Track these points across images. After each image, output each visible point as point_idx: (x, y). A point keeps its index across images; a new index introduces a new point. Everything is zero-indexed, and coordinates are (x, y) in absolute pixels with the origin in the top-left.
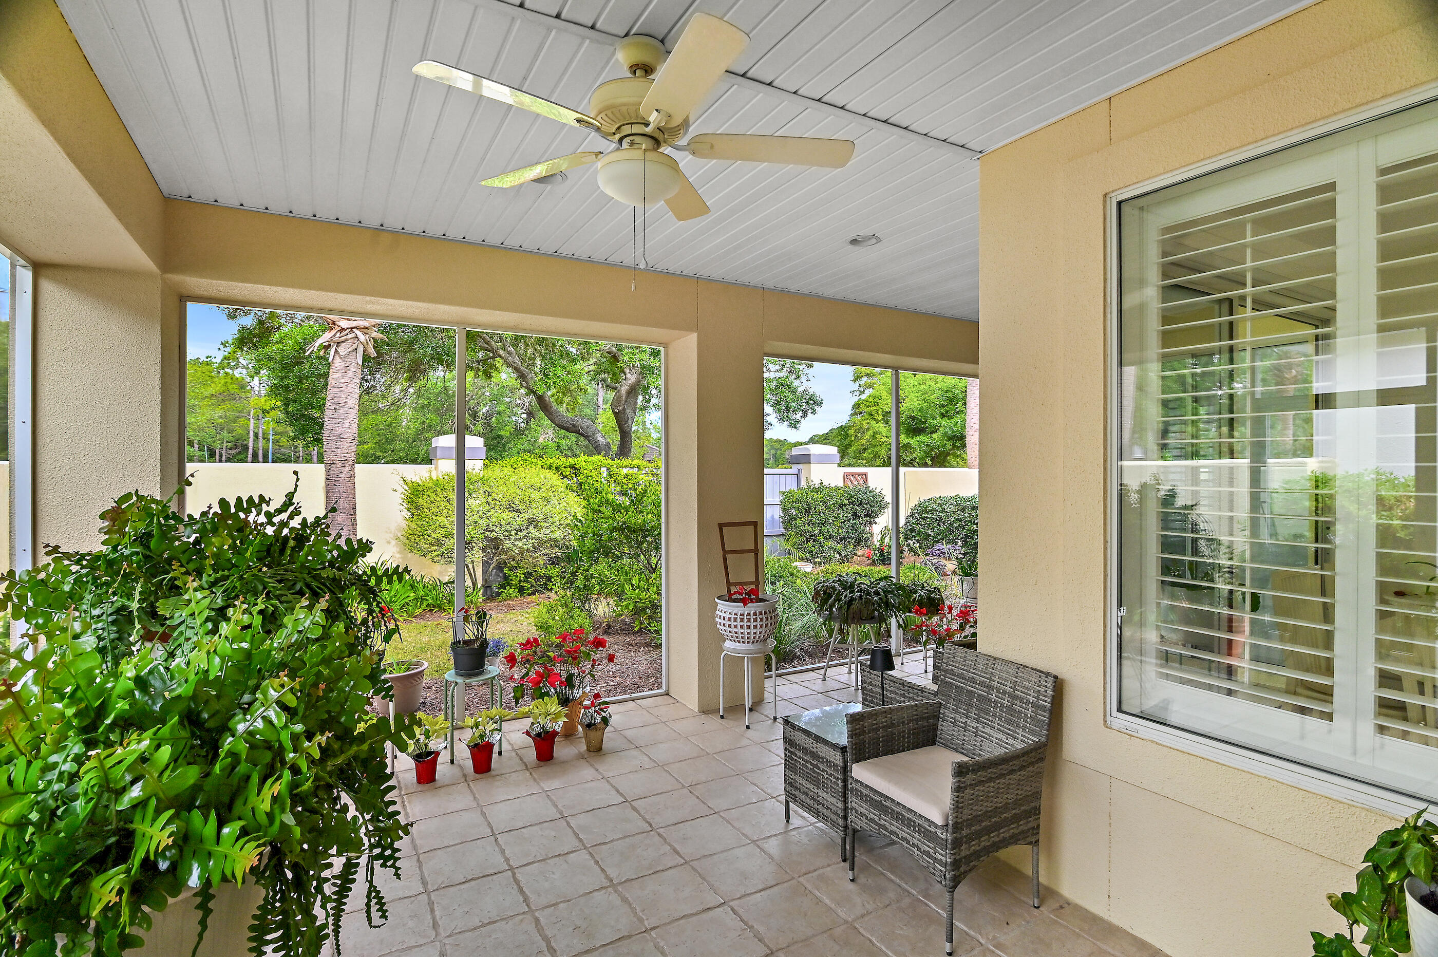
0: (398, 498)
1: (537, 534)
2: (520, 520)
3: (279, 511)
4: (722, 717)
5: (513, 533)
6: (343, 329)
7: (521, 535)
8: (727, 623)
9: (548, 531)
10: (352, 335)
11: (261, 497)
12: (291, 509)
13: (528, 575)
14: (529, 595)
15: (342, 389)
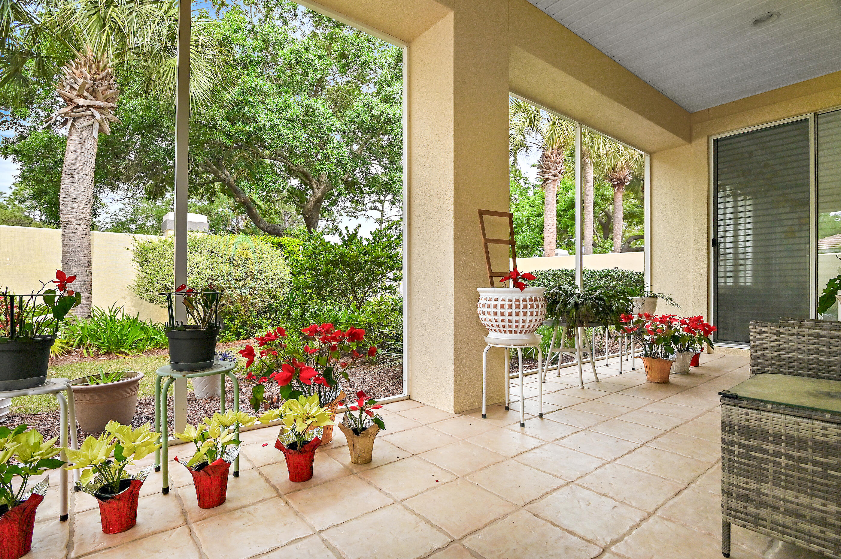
1: (254, 284)
2: (238, 273)
4: (484, 417)
5: (233, 282)
6: (79, 106)
7: (240, 284)
9: (263, 283)
10: (89, 113)
13: (244, 324)
14: (244, 339)
15: (79, 158)
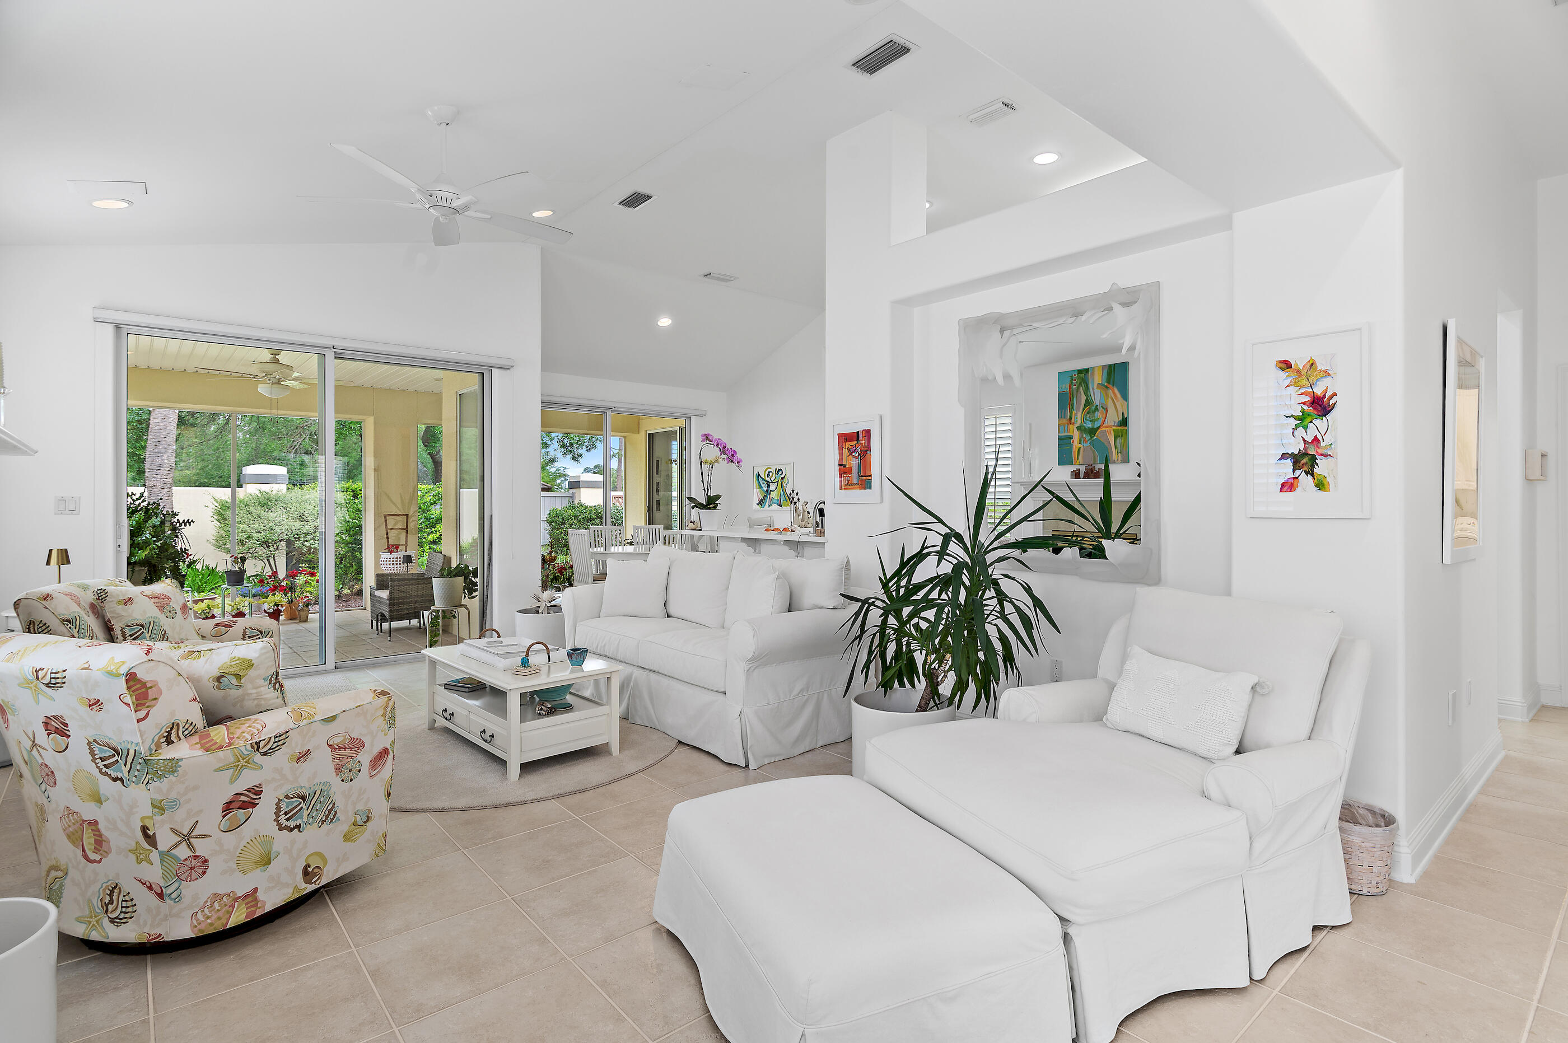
0: (210, 512)
3: (137, 499)
5: (302, 536)
8: (385, 563)
11: (132, 493)
12: (143, 498)
15: (162, 431)
